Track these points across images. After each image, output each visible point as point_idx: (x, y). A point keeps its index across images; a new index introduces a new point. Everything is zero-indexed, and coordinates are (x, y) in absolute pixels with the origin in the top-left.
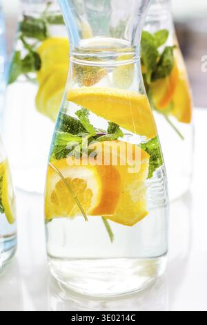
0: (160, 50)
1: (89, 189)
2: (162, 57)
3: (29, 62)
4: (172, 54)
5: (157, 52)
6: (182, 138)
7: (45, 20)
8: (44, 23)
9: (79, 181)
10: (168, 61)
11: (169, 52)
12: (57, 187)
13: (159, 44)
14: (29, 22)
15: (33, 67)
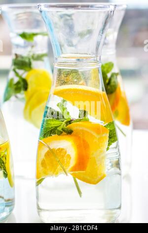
0: (109, 75)
1: (68, 155)
2: (110, 80)
3: (20, 86)
4: (117, 78)
5: (107, 76)
6: (125, 135)
7: (31, 57)
8: (29, 59)
9: (61, 150)
10: (114, 82)
11: (115, 76)
12: (45, 155)
13: (108, 72)
14: (19, 59)
15: (22, 89)
